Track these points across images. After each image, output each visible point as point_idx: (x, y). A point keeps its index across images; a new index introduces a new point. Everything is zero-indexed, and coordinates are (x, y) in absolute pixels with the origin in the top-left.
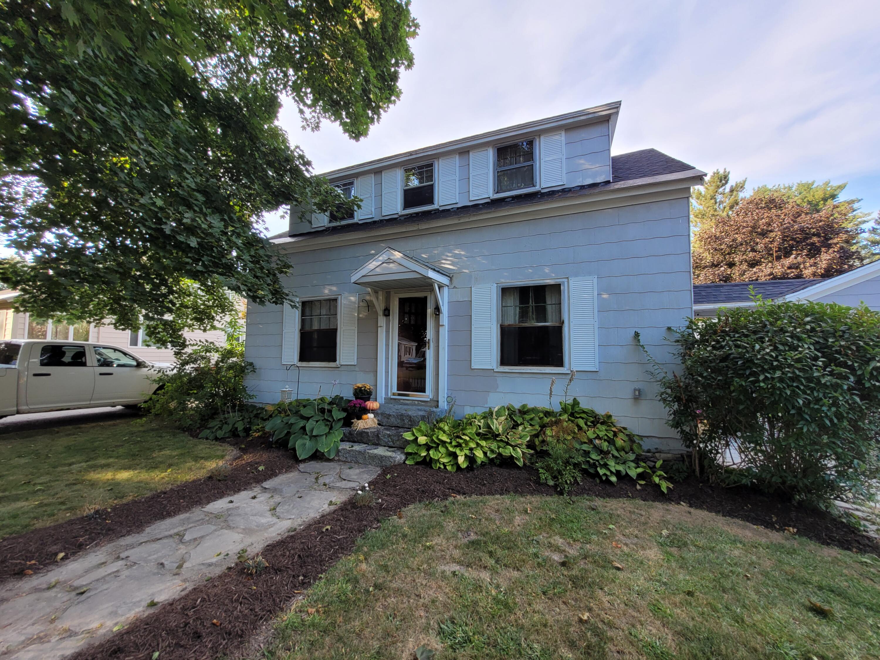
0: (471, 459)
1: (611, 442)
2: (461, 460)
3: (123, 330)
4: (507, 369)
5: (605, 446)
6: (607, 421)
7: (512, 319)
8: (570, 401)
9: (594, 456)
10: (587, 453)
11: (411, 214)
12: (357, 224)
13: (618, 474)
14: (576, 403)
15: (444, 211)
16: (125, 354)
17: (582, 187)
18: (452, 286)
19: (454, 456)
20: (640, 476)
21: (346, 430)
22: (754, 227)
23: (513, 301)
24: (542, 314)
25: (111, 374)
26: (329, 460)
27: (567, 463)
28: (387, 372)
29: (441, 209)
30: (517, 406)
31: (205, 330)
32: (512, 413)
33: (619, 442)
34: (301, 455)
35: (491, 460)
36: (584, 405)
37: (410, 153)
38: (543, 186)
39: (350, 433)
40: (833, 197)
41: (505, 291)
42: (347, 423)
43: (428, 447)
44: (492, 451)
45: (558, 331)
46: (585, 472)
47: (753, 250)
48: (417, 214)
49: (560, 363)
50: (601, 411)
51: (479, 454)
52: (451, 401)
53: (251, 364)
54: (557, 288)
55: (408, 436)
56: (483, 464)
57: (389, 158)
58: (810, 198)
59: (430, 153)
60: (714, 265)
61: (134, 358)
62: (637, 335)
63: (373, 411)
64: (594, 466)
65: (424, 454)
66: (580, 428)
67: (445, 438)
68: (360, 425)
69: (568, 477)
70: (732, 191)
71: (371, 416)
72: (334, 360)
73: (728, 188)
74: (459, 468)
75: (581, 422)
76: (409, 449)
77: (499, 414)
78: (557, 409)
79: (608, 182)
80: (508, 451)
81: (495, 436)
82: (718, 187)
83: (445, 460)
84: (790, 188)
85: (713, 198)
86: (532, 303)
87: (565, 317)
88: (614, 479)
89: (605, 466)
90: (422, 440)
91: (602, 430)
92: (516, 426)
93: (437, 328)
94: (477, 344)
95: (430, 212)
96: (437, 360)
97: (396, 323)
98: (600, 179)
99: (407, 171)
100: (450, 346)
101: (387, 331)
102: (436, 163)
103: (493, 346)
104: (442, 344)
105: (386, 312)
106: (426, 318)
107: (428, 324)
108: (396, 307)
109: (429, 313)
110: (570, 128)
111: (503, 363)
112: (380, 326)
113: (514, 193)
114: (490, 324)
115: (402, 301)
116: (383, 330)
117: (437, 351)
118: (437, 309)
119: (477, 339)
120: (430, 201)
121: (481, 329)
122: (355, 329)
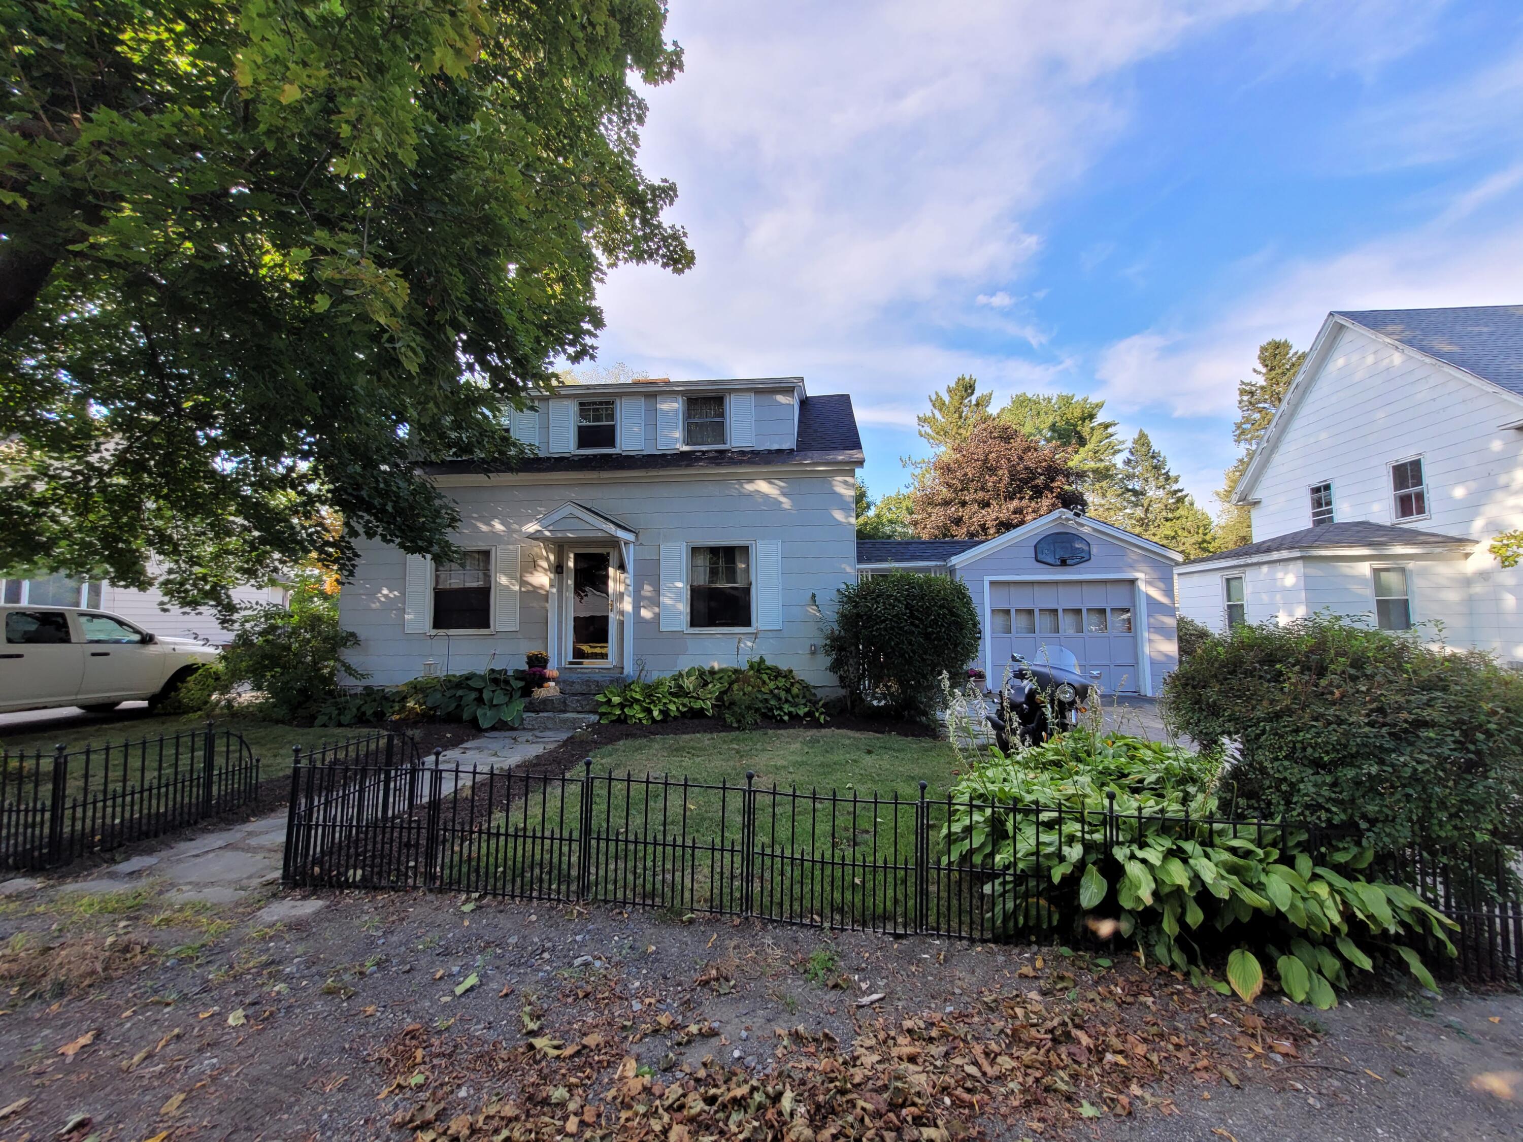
0: (665, 713)
1: (788, 691)
2: (656, 713)
3: (126, 587)
4: (697, 630)
5: (783, 695)
6: (788, 675)
7: (702, 580)
8: (757, 659)
9: (773, 702)
10: (766, 700)
11: (587, 455)
13: (790, 714)
14: (762, 660)
15: (627, 457)
16: (121, 623)
17: (770, 451)
18: (638, 543)
19: (649, 711)
20: (807, 714)
21: (527, 699)
22: (986, 460)
23: (703, 561)
24: (731, 574)
25: (106, 654)
26: (513, 729)
27: (749, 708)
28: (560, 638)
29: (623, 454)
30: (707, 668)
31: (260, 587)
32: (702, 673)
33: (795, 690)
34: (485, 724)
35: (683, 714)
36: (769, 662)
38: (734, 445)
39: (531, 703)
40: (1091, 417)
41: (695, 551)
42: (526, 692)
43: (622, 706)
44: (684, 705)
45: (747, 591)
46: (764, 715)
47: (983, 488)
48: (594, 456)
49: (747, 623)
50: (784, 667)
51: (673, 707)
52: (639, 662)
53: (353, 635)
54: (745, 550)
55: (600, 698)
56: (675, 718)
58: (1069, 416)
59: (611, 391)
60: (946, 503)
61: (136, 631)
62: (814, 596)
63: (553, 680)
64: (771, 710)
65: (618, 712)
66: (764, 682)
67: (638, 697)
68: (540, 693)
69: (749, 720)
70: (977, 405)
71: (552, 684)
72: (487, 626)
73: (974, 399)
74: (654, 721)
75: (765, 677)
76: (603, 709)
77: (689, 674)
78: (745, 667)
79: (791, 451)
80: (698, 705)
81: (686, 694)
82: (962, 398)
83: (641, 716)
84: (1049, 400)
85: (958, 410)
86: (721, 563)
87: (753, 578)
88: (786, 718)
89: (781, 709)
90: (616, 700)
91: (781, 682)
92: (706, 684)
93: (622, 588)
94: (666, 606)
95: (610, 455)
96: (621, 623)
97: (571, 582)
98: (786, 446)
99: (581, 404)
100: (637, 608)
101: (560, 591)
102: (618, 402)
103: (683, 608)
104: (627, 606)
105: (559, 569)
106: (607, 577)
107: (611, 584)
108: (571, 564)
109: (611, 571)
110: (757, 391)
111: (693, 624)
112: (551, 586)
113: (704, 448)
114: (679, 585)
115: (577, 557)
116: (554, 590)
117: (622, 613)
118: (622, 567)
119: (666, 600)
120: (611, 443)
121: (670, 589)
122: (517, 588)
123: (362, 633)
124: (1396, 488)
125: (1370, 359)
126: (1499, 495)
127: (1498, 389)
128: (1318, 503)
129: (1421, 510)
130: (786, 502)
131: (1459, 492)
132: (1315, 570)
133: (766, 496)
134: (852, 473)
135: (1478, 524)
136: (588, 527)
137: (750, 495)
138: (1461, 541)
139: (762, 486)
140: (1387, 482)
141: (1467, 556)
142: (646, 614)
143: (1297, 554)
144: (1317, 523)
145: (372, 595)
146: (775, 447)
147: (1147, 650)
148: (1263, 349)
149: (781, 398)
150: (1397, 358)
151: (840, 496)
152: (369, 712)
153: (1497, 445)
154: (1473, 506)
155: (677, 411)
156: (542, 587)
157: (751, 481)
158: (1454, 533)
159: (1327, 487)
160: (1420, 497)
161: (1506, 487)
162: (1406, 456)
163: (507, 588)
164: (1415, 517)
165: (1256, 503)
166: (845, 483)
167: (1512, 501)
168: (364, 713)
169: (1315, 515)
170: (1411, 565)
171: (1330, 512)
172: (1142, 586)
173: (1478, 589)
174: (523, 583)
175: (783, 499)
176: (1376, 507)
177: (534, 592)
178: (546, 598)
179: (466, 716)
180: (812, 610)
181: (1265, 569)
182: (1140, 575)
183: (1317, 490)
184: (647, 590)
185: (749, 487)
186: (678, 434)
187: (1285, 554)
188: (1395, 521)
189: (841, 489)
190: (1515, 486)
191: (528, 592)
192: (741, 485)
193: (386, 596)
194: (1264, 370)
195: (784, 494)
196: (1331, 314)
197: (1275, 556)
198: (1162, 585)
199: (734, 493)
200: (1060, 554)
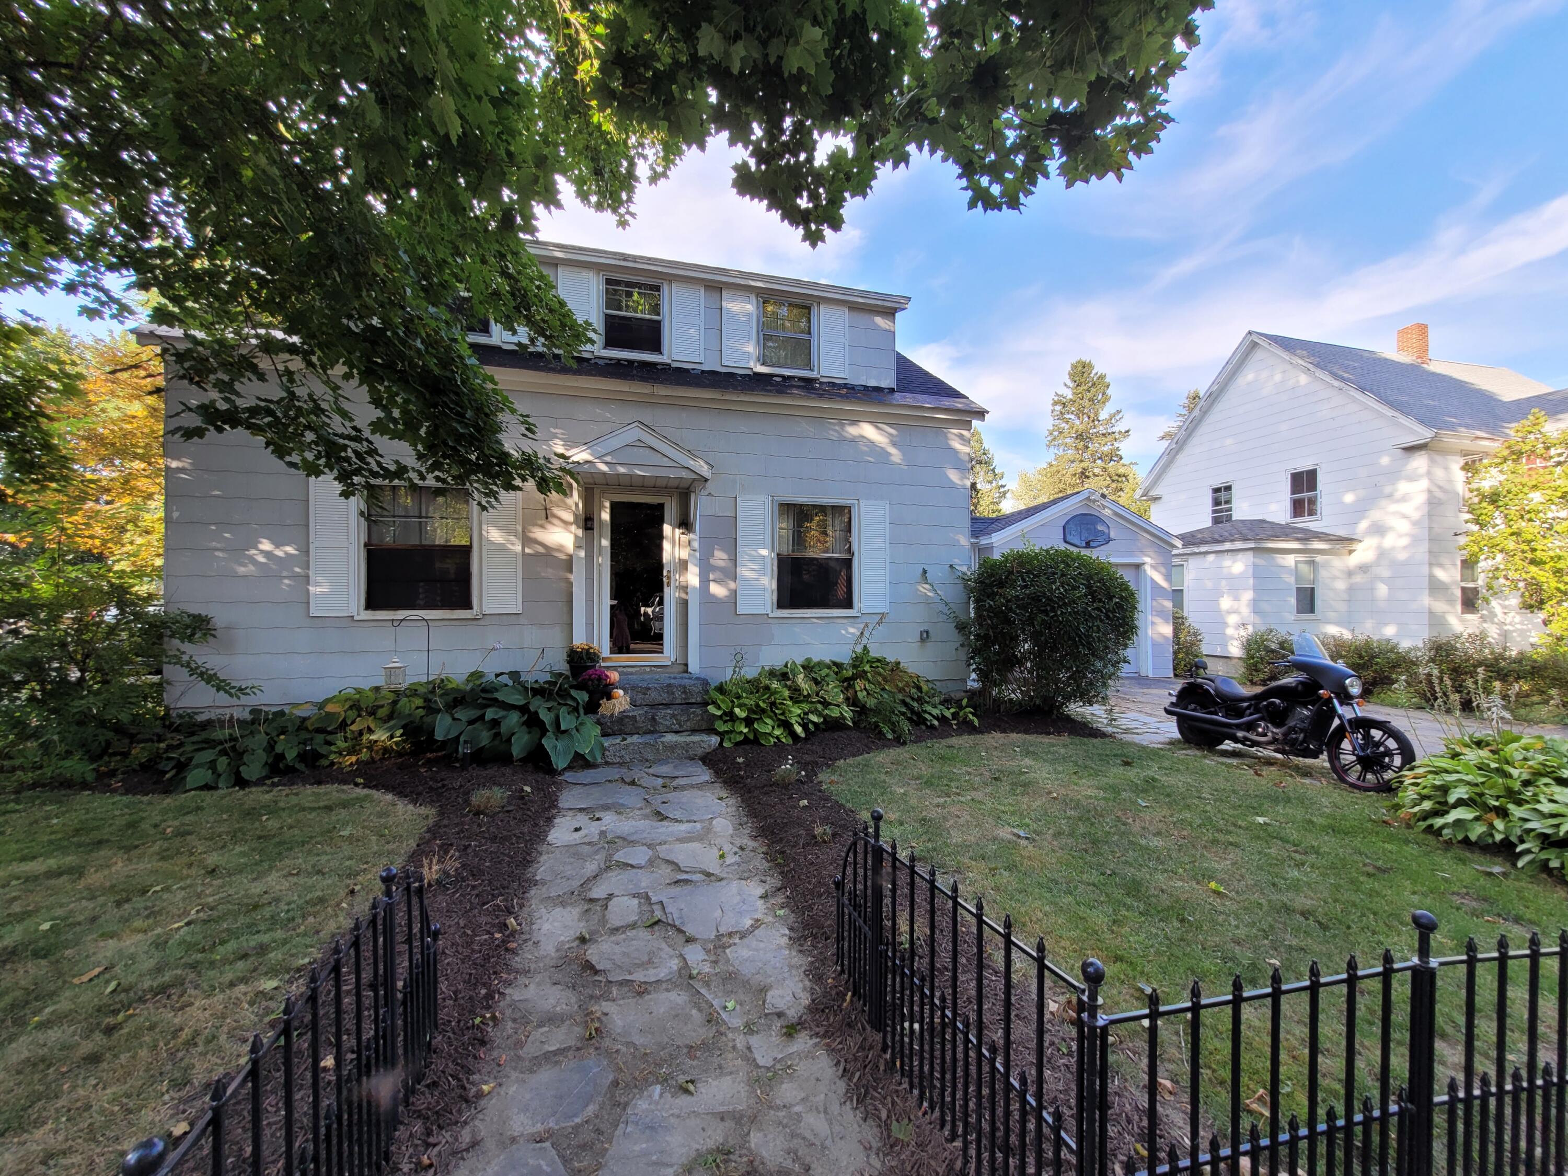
4: (785, 613)
6: (897, 667)
7: (789, 547)
8: (860, 649)
11: (619, 360)
12: (498, 349)
13: (937, 717)
14: (866, 651)
15: (679, 369)
17: (866, 388)
18: (706, 491)
19: (786, 726)
23: (787, 522)
26: (591, 766)
29: (674, 365)
34: (558, 763)
37: (625, 257)
38: (823, 373)
39: (599, 722)
41: (782, 508)
45: (848, 563)
46: (911, 721)
48: (631, 362)
49: (848, 604)
50: (890, 658)
54: (842, 512)
55: (712, 710)
57: (580, 249)
59: (660, 269)
62: (925, 572)
63: (618, 685)
64: (919, 713)
65: (746, 729)
68: (611, 707)
69: (905, 728)
71: (623, 693)
72: (468, 605)
76: (719, 728)
78: (846, 659)
79: (892, 390)
83: (778, 733)
87: (855, 548)
88: (936, 723)
89: (926, 711)
92: (818, 683)
93: (684, 554)
94: (746, 581)
95: (653, 365)
96: (685, 604)
97: (606, 543)
98: (885, 384)
99: (609, 282)
100: (705, 581)
101: (590, 557)
102: (665, 288)
103: (769, 583)
104: (692, 578)
105: (588, 522)
106: (661, 537)
107: (666, 545)
108: (606, 516)
109: (667, 529)
110: (854, 307)
111: (781, 605)
112: (577, 547)
113: (787, 372)
114: (764, 552)
115: (614, 507)
116: (582, 554)
117: (685, 588)
118: (685, 524)
119: (746, 572)
120: (656, 347)
121: (753, 559)
122: (518, 548)
123: (220, 616)
124: (1293, 493)
125: (1278, 377)
126: (1383, 503)
127: (1397, 414)
128: (1217, 502)
129: (1312, 513)
130: (895, 454)
131: (1349, 498)
132: (1260, 562)
133: (871, 444)
134: (967, 425)
135: (1363, 525)
136: (665, 462)
137: (854, 441)
138: (1350, 540)
139: (868, 431)
140: (1286, 486)
141: (1351, 552)
142: (717, 590)
143: (1251, 545)
144: (1217, 521)
145: (239, 551)
146: (872, 383)
147: (1150, 632)
148: (1074, 367)
149: (879, 320)
150: (1303, 379)
151: (955, 452)
152: (291, 755)
153: (1385, 460)
154: (1360, 510)
155: (749, 315)
156: (560, 549)
157: (854, 422)
158: (1342, 532)
159: (1228, 488)
160: (1312, 502)
161: (1390, 496)
162: (1304, 465)
163: (501, 548)
164: (1307, 518)
165: (1156, 499)
166: (961, 437)
167: (1393, 507)
168: (281, 757)
169: (1214, 512)
170: (1319, 558)
171: (1230, 510)
172: (1148, 569)
173: (1358, 579)
174: (527, 540)
175: (892, 450)
176: (1273, 507)
177: (548, 554)
178: (568, 564)
179: (517, 750)
180: (924, 589)
181: (1211, 558)
182: (1147, 560)
183: (1217, 490)
184: (720, 557)
185: (852, 431)
186: (751, 348)
187: (1239, 545)
188: (1289, 520)
189: (957, 445)
190: (1398, 495)
191: (536, 555)
192: (843, 425)
193: (267, 554)
194: (1071, 384)
195: (894, 444)
196: (1250, 333)
197: (1227, 546)
198: (1163, 570)
199: (833, 435)
200: (1085, 535)
